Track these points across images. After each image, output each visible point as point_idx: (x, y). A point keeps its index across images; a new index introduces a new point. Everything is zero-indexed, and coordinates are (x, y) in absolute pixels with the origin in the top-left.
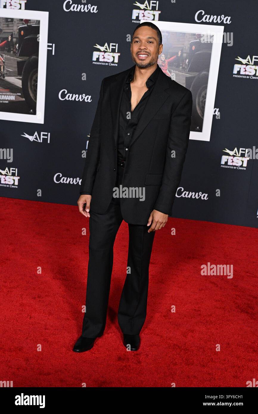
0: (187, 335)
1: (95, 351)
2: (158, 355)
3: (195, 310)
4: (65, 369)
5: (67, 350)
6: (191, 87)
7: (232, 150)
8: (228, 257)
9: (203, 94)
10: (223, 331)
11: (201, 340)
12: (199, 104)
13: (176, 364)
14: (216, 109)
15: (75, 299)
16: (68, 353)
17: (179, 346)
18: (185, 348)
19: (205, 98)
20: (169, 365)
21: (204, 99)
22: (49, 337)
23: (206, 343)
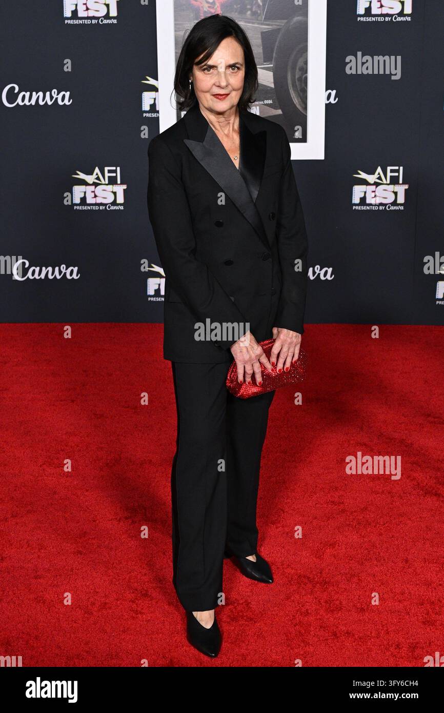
0: (323, 554)
1: (142, 609)
2: (270, 601)
3: (333, 502)
4: (87, 652)
5: (85, 613)
6: (275, 52)
7: (372, 172)
8: (388, 391)
9: (300, 63)
10: (393, 536)
11: (351, 560)
12: (294, 85)
13: (308, 613)
14: (329, 91)
15: (88, 511)
16: (88, 619)
17: (308, 578)
18: (321, 579)
19: (306, 72)
20: (293, 616)
21: (302, 74)
22: (44, 593)
23: (362, 564)
